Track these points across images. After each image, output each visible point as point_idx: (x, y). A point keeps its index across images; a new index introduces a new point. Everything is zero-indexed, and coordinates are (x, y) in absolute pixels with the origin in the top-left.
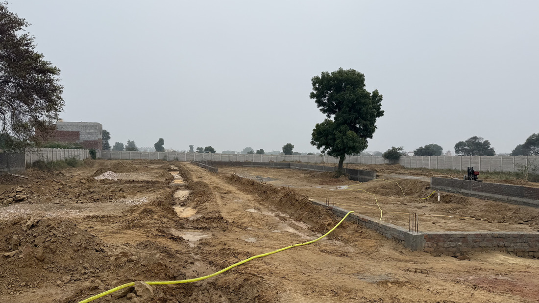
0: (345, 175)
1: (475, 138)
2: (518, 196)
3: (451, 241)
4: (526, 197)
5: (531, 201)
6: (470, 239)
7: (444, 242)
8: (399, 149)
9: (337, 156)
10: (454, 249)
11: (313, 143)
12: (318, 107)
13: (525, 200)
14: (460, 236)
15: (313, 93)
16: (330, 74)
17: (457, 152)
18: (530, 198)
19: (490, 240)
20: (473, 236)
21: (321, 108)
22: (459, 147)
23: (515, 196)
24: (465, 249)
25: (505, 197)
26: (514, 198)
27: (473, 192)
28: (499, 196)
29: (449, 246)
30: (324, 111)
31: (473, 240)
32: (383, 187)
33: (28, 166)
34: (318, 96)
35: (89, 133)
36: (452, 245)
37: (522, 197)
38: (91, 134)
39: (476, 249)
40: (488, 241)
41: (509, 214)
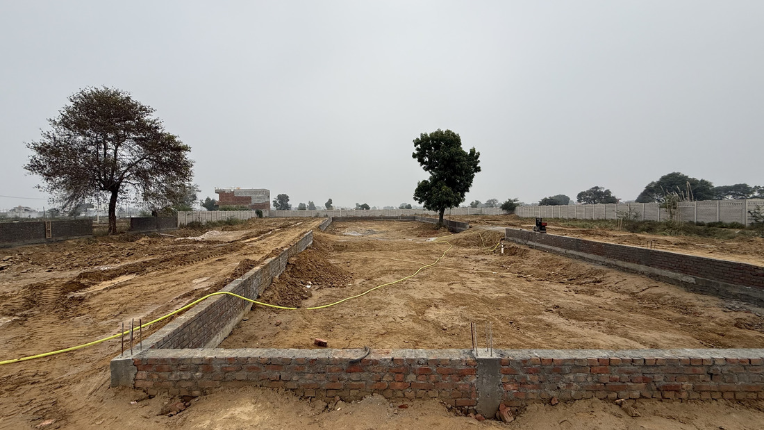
0: (444, 226)
1: (597, 188)
2: (574, 249)
3: (183, 370)
4: (582, 251)
5: (586, 255)
6: (217, 368)
7: (171, 371)
8: (515, 201)
9: (436, 210)
10: (190, 384)
11: (416, 199)
12: (421, 165)
13: (581, 254)
14: (198, 362)
15: (414, 153)
16: (429, 135)
17: (579, 201)
18: (585, 252)
19: (254, 368)
20: (223, 362)
21: (423, 166)
22: (581, 196)
23: (572, 249)
24: (208, 383)
25: (563, 251)
26: (571, 252)
27: (537, 244)
28: (558, 249)
29: (178, 379)
30: (426, 169)
31: (222, 368)
32: (466, 239)
33: (182, 226)
34: (419, 156)
35: (258, 198)
36: (184, 378)
37: (578, 250)
38: (260, 198)
39: (229, 384)
40: (249, 369)
41: (558, 270)
